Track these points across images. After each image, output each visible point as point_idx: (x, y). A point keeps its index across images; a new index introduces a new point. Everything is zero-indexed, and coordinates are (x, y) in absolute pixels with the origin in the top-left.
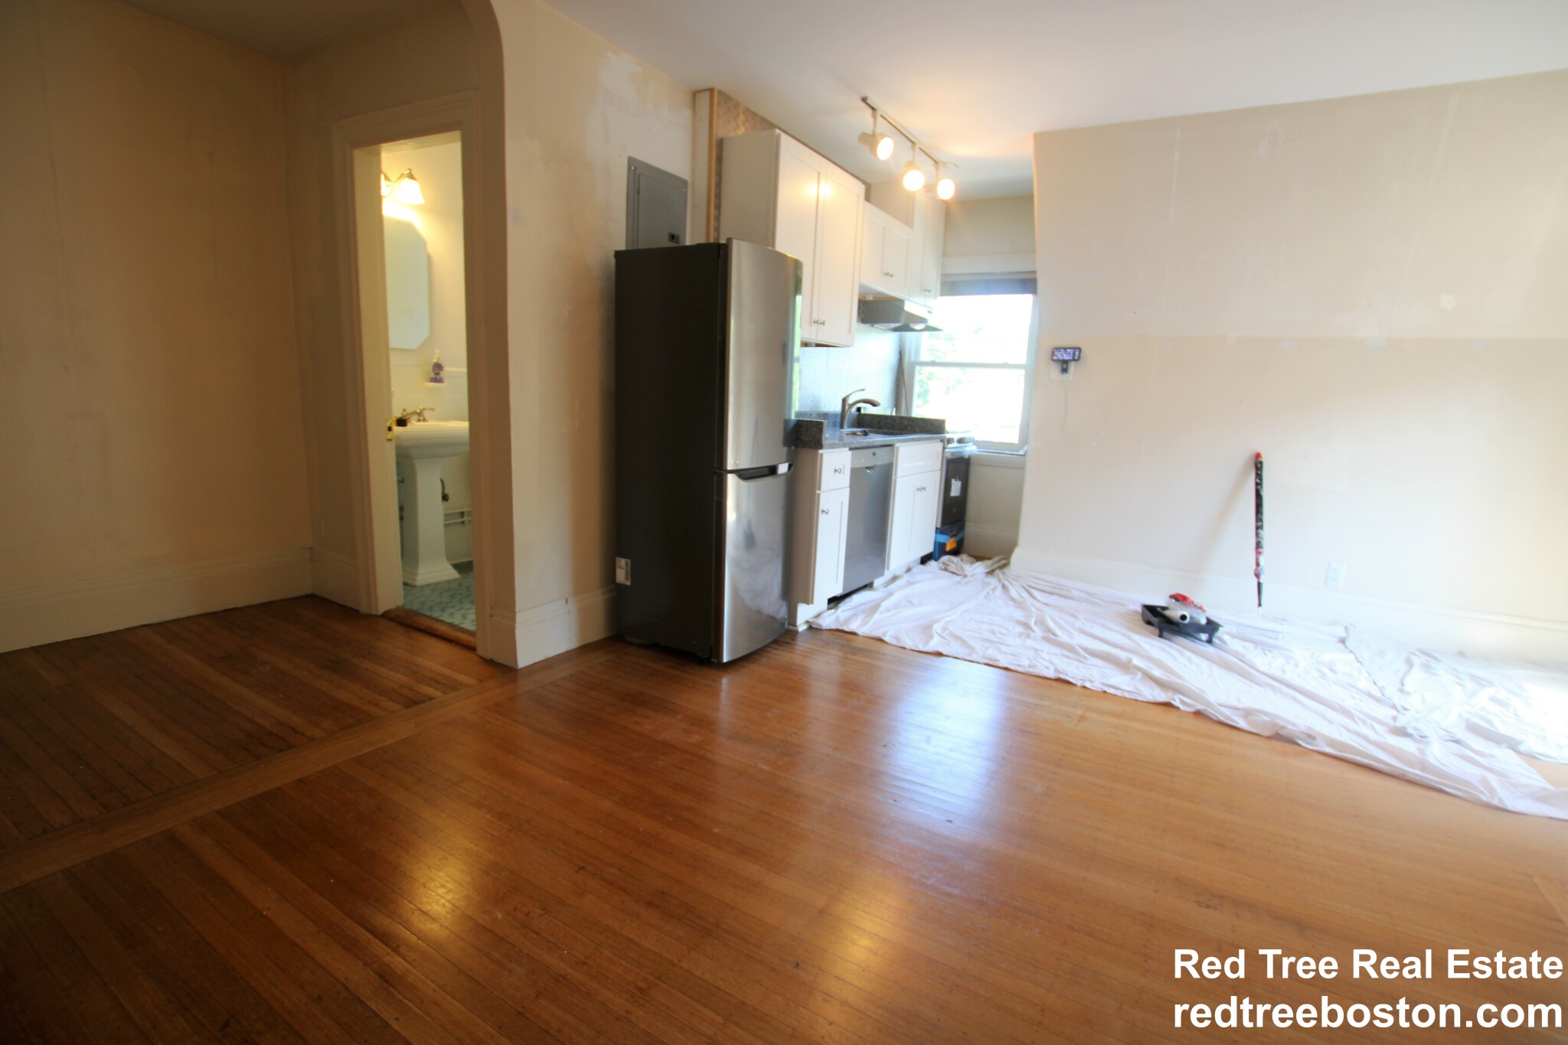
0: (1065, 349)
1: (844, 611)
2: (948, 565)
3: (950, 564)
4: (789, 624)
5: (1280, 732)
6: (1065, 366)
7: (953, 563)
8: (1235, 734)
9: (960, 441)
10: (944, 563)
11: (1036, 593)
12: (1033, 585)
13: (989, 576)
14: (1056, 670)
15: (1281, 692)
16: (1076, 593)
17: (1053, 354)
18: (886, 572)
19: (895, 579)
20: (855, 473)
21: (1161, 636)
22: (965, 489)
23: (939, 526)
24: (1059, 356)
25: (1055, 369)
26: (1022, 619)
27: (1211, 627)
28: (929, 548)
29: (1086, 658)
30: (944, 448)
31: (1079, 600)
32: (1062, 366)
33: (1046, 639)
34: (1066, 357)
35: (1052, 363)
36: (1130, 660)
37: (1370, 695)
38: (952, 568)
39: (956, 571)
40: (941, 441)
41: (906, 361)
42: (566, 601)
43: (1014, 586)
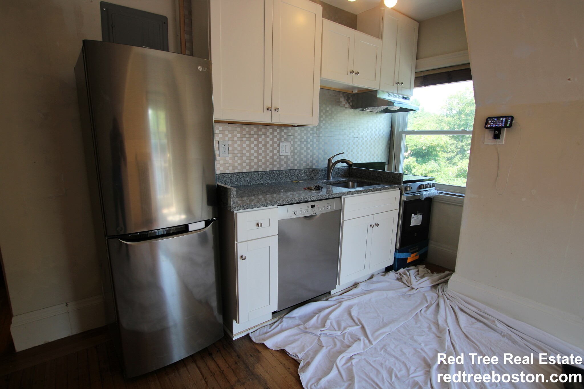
0: (498, 118)
2: (403, 276)
6: (497, 132)
7: (406, 275)
9: (420, 187)
10: (400, 274)
11: (462, 316)
12: (463, 307)
13: (433, 289)
17: (487, 123)
18: (337, 286)
22: (426, 220)
23: (398, 248)
24: (493, 124)
25: (488, 136)
28: (391, 263)
30: (401, 194)
32: (495, 132)
34: (498, 125)
35: (486, 129)
38: (405, 278)
39: (408, 283)
40: (400, 189)
41: (396, 132)
42: (67, 304)
43: (446, 306)
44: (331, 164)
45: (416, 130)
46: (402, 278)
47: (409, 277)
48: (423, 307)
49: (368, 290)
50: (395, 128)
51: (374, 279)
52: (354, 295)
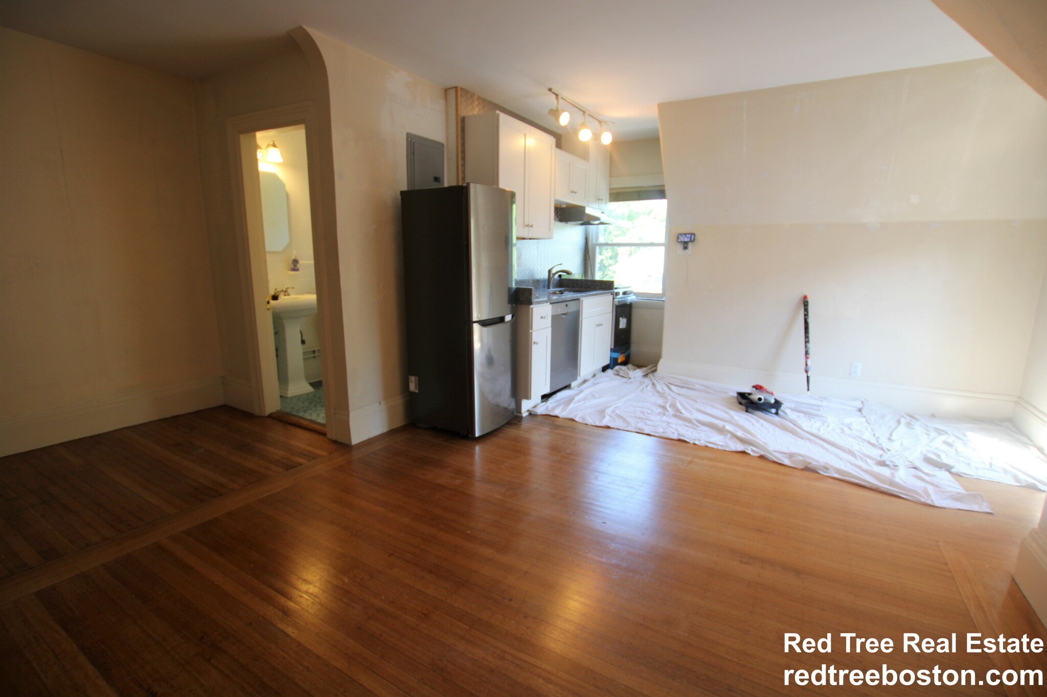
0: (685, 234)
1: (551, 403)
2: (619, 372)
3: (620, 371)
4: (517, 412)
5: (809, 466)
6: (685, 245)
7: (622, 370)
8: (781, 469)
9: (624, 293)
10: (616, 371)
12: (671, 382)
14: (679, 435)
15: (814, 442)
16: (698, 387)
17: (678, 237)
18: (578, 378)
19: (585, 381)
20: (555, 318)
21: (747, 411)
22: (629, 323)
23: (612, 347)
24: (682, 239)
25: (680, 247)
26: (662, 404)
27: (777, 404)
28: (607, 362)
29: (698, 427)
30: (614, 299)
31: (700, 390)
32: (684, 245)
33: (675, 416)
34: (686, 240)
35: (678, 244)
36: (724, 427)
37: (869, 442)
38: (622, 373)
39: (624, 375)
40: (611, 295)
41: (590, 244)
42: (380, 403)
43: (659, 384)
44: (551, 275)
45: (610, 242)
47: (625, 372)
48: (643, 387)
50: (589, 241)
52: (585, 388)
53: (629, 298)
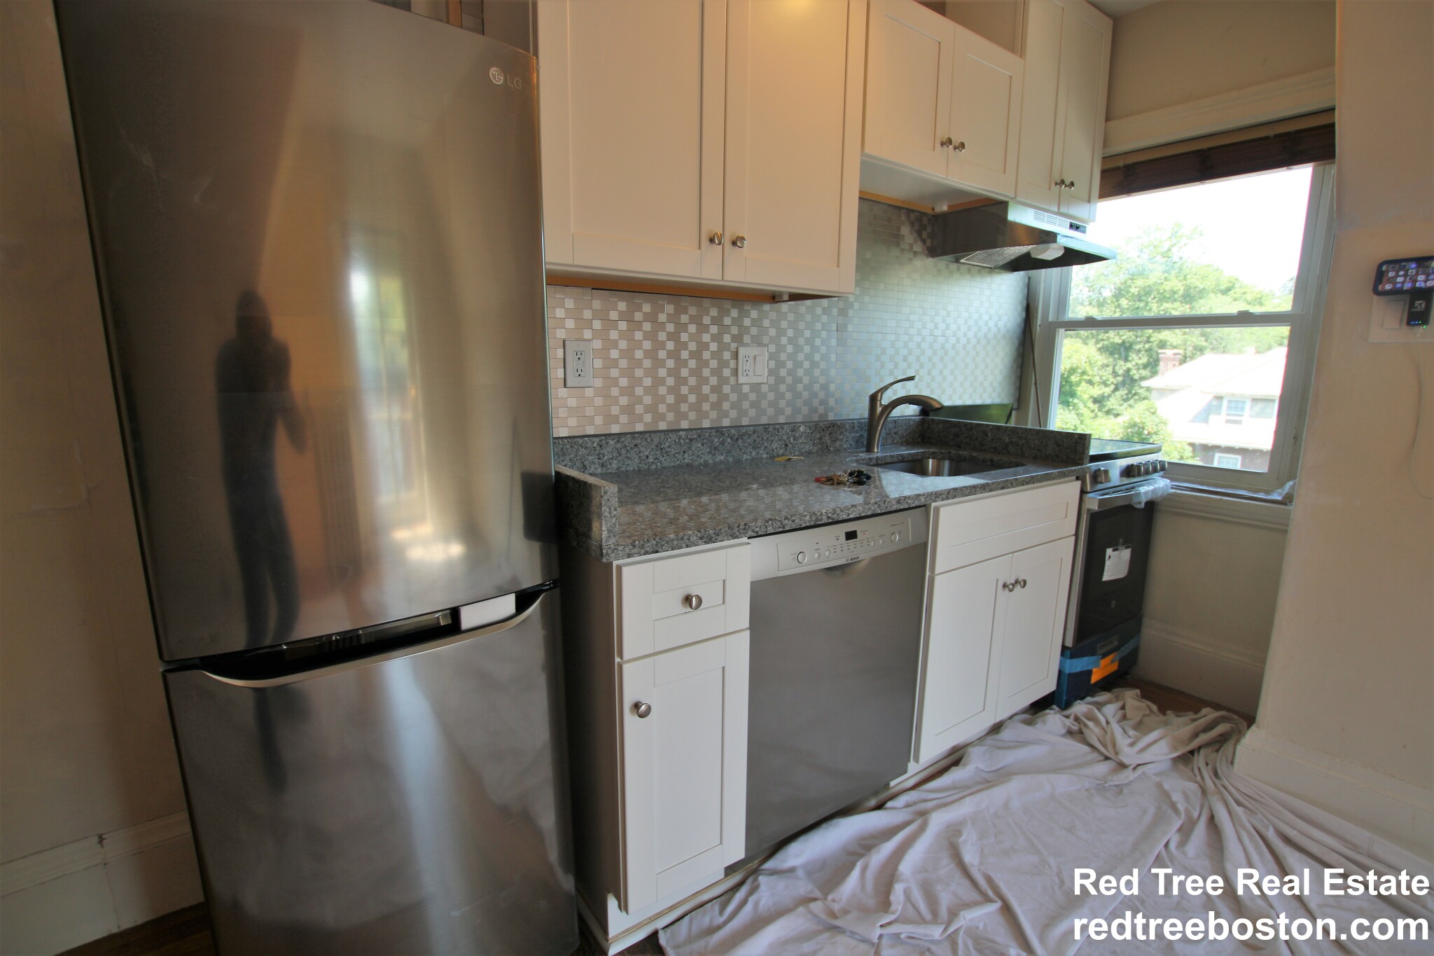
0: (1423, 261)
2: (1086, 725)
7: (1097, 722)
9: (1129, 472)
10: (1077, 719)
13: (1182, 767)
17: (1380, 277)
18: (911, 765)
22: (1140, 565)
23: (1069, 643)
24: (1402, 280)
28: (1050, 687)
30: (1083, 492)
38: (1093, 732)
39: (1105, 746)
40: (1078, 478)
41: (1039, 322)
42: (101, 839)
43: (1240, 829)
44: (879, 409)
46: (1085, 730)
47: (1109, 731)
48: (1171, 834)
49: (994, 768)
50: (1037, 313)
51: (1006, 734)
52: (954, 787)
53: (1143, 489)
